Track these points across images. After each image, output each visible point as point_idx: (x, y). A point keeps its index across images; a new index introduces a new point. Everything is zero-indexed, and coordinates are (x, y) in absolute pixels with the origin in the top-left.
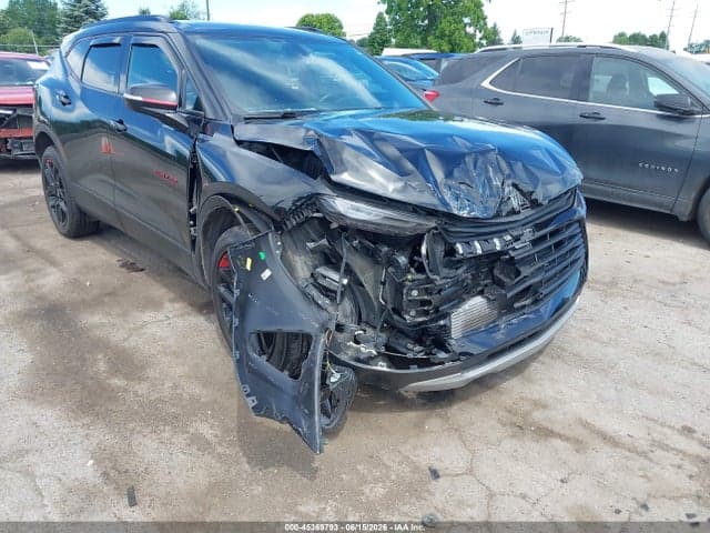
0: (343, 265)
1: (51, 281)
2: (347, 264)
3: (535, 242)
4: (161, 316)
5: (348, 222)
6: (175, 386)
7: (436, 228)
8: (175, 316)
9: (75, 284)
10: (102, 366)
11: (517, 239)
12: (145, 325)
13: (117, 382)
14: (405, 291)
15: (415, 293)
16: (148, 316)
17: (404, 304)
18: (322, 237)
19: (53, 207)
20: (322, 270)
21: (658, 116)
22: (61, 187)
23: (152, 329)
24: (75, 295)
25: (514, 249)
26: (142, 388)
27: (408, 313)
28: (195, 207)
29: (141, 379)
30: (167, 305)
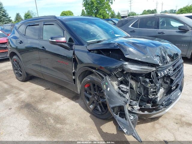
0: (130, 84)
1: (24, 96)
2: (130, 83)
3: (174, 70)
4: (62, 103)
5: (131, 71)
6: (77, 125)
7: (155, 70)
8: (66, 102)
9: (31, 96)
10: (52, 121)
11: (169, 70)
12: (58, 106)
13: (59, 126)
14: (149, 90)
15: (152, 90)
16: (58, 103)
17: (149, 93)
18: (122, 76)
19: (17, 73)
20: (121, 86)
21: (179, 31)
22: (20, 67)
23: (61, 107)
24: (33, 100)
25: (169, 73)
26: (68, 127)
27: (150, 96)
28: (74, 70)
29: (66, 124)
30: (62, 99)
